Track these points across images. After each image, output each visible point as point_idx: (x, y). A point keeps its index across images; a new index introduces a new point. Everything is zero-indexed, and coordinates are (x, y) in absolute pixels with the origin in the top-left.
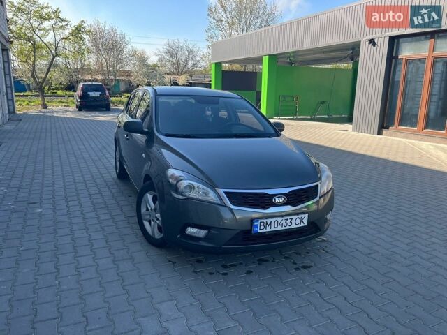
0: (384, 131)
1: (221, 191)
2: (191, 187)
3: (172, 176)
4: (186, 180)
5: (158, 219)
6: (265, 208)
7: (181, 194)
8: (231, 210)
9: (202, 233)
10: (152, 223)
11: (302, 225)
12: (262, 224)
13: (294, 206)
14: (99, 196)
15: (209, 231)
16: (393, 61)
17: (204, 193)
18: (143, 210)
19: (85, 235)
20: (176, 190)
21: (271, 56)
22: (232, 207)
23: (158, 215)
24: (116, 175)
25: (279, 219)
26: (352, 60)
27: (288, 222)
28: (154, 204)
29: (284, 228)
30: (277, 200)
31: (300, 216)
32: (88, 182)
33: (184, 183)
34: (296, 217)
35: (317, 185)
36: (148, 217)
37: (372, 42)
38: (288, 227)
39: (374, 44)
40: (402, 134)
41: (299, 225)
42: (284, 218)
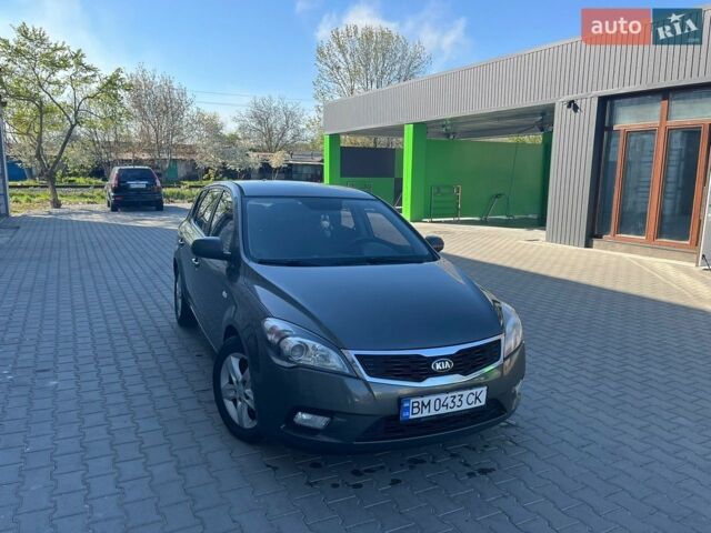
0: (596, 242)
1: (351, 354)
2: (302, 348)
3: (273, 329)
4: (294, 336)
5: (248, 398)
6: (420, 380)
7: (287, 359)
8: (367, 383)
9: (320, 422)
10: (239, 403)
11: (478, 404)
12: (416, 405)
13: (465, 374)
14: (149, 356)
15: (332, 418)
16: (605, 133)
17: (322, 356)
18: (224, 382)
19: (129, 424)
20: (279, 351)
21: (416, 125)
22: (368, 379)
23: (248, 391)
24: (175, 321)
25: (442, 397)
26: (542, 130)
27: (456, 400)
28: (242, 373)
29: (450, 410)
30: (438, 367)
31: (474, 391)
32: (131, 332)
33: (293, 341)
34: (469, 392)
35: (500, 340)
36: (232, 394)
37: (572, 105)
38: (456, 409)
39: (576, 108)
40: (624, 247)
41: (474, 406)
42: (450, 395)
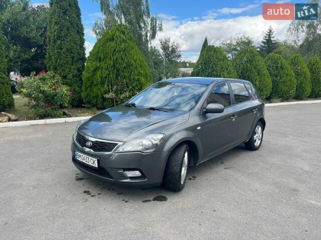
6: (82, 146)
27: (87, 159)
30: (87, 144)
31: (93, 159)
35: (117, 144)
38: (87, 163)
41: (93, 165)
42: (86, 156)
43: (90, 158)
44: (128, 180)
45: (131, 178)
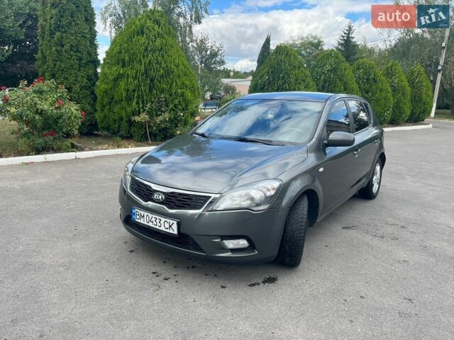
6: (146, 201)
11: (171, 231)
22: (128, 189)
25: (150, 215)
27: (158, 221)
29: (154, 226)
30: (155, 196)
31: (168, 221)
38: (157, 227)
41: (168, 231)
42: (154, 216)
43: (163, 220)
44: (229, 254)
45: (233, 250)
